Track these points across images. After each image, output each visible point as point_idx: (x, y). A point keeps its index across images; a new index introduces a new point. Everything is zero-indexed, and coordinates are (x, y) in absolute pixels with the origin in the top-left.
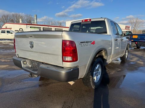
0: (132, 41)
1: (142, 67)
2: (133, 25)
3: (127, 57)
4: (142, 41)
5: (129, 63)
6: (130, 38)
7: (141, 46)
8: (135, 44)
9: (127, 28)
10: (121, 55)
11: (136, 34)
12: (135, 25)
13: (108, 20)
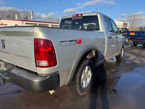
0: (129, 39)
1: (138, 67)
2: (131, 22)
3: (123, 56)
4: (139, 38)
5: (125, 63)
6: (127, 35)
7: (138, 43)
8: (132, 41)
9: (125, 25)
10: (116, 54)
11: (134, 31)
12: (133, 22)
13: (101, 14)
